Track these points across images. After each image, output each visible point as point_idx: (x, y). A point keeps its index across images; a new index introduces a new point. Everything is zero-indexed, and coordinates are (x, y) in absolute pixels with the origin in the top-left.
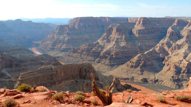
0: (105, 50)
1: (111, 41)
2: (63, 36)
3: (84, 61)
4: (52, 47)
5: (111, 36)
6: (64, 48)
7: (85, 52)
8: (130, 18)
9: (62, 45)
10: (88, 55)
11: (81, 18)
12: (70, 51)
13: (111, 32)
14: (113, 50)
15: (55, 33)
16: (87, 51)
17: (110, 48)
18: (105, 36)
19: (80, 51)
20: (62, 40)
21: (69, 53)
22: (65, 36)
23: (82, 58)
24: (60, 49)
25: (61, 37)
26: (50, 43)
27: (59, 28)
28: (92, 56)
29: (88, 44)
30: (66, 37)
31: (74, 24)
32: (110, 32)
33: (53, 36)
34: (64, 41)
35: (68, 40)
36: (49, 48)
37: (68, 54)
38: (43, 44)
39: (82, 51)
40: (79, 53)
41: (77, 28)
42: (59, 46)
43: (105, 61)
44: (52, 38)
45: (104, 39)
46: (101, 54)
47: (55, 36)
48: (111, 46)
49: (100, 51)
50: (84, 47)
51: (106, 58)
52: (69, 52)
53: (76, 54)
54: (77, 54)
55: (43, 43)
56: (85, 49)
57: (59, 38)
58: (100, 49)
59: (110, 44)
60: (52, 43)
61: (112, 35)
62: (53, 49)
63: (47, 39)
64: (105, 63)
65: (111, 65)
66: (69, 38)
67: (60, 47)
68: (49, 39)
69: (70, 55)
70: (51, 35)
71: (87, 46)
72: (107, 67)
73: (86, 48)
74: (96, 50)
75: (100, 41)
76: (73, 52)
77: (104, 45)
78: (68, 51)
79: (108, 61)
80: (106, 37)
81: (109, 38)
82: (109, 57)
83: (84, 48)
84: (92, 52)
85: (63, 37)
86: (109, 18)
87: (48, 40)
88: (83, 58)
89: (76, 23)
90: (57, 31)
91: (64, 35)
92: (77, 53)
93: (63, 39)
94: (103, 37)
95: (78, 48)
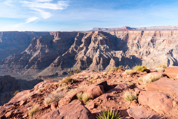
0: (32, 58)
1: (37, 50)
5: (36, 46)
7: (13, 62)
8: (51, 32)
10: (17, 64)
13: (36, 43)
14: (39, 57)
16: (14, 61)
17: (37, 55)
19: (7, 62)
23: (10, 68)
28: (21, 65)
29: (15, 54)
32: (35, 43)
39: (10, 62)
40: (6, 63)
43: (33, 66)
45: (30, 49)
46: (30, 61)
49: (28, 58)
53: (3, 65)
54: (5, 65)
59: (36, 52)
64: (34, 67)
65: (39, 68)
71: (14, 56)
72: (36, 70)
74: (24, 59)
75: (27, 51)
77: (31, 54)
79: (36, 66)
80: (32, 47)
81: (35, 48)
82: (36, 62)
83: (12, 58)
84: (20, 61)
86: (33, 32)
88: (12, 67)
92: (5, 64)
94: (29, 47)
95: (4, 60)
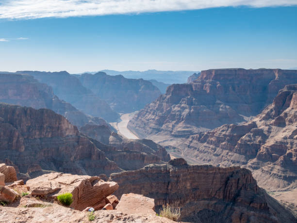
0: (270, 142)
1: (287, 123)
2: (179, 107)
3: (221, 160)
4: (156, 127)
5: (287, 110)
6: (179, 129)
7: (224, 143)
9: (177, 123)
10: (231, 150)
11: (217, 71)
12: (193, 138)
13: (287, 102)
14: (292, 144)
15: (164, 99)
16: (228, 141)
17: (285, 138)
18: (272, 110)
19: (213, 139)
20: (177, 113)
21: (191, 142)
22: (183, 105)
23: (217, 155)
24: (171, 132)
25: (174, 107)
26: (153, 117)
27: (172, 89)
28: (240, 153)
29: (232, 125)
30: (184, 108)
31: (203, 83)
32: (284, 102)
33: (161, 105)
34: (180, 115)
35: (189, 114)
36: (150, 128)
37: (187, 143)
38: (141, 120)
39: (219, 140)
40: (211, 143)
41: (208, 91)
42: (171, 126)
43: (271, 165)
44: (157, 109)
45: (268, 117)
46: (263, 150)
47: (165, 104)
48: (288, 134)
49: (260, 142)
50: (223, 131)
51: (274, 160)
52: (190, 139)
53: (205, 144)
54: (207, 145)
55: (140, 118)
56: (224, 135)
57: (171, 110)
58: (259, 139)
59: (284, 129)
60: (157, 118)
61: (290, 108)
62: (158, 131)
63: (149, 110)
64: (271, 170)
65: (285, 178)
66: (192, 110)
67: (173, 129)
68: (151, 110)
69: (191, 145)
70: (156, 103)
71: (230, 129)
72: (276, 181)
73: (227, 134)
74: (249, 141)
75: (260, 121)
76: (199, 141)
77: (269, 131)
78: (188, 137)
79: (278, 167)
80: (273, 113)
81: (282, 115)
82: (282, 158)
83: (224, 133)
84: (241, 144)
85: (179, 109)
86: (279, 70)
87: (150, 113)
88: (220, 155)
89: (207, 81)
90: (168, 96)
91: (181, 104)
92: (208, 143)
93: (178, 111)
94: (266, 111)
95: (209, 133)
